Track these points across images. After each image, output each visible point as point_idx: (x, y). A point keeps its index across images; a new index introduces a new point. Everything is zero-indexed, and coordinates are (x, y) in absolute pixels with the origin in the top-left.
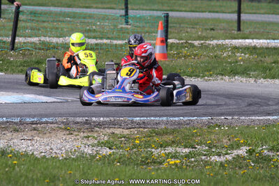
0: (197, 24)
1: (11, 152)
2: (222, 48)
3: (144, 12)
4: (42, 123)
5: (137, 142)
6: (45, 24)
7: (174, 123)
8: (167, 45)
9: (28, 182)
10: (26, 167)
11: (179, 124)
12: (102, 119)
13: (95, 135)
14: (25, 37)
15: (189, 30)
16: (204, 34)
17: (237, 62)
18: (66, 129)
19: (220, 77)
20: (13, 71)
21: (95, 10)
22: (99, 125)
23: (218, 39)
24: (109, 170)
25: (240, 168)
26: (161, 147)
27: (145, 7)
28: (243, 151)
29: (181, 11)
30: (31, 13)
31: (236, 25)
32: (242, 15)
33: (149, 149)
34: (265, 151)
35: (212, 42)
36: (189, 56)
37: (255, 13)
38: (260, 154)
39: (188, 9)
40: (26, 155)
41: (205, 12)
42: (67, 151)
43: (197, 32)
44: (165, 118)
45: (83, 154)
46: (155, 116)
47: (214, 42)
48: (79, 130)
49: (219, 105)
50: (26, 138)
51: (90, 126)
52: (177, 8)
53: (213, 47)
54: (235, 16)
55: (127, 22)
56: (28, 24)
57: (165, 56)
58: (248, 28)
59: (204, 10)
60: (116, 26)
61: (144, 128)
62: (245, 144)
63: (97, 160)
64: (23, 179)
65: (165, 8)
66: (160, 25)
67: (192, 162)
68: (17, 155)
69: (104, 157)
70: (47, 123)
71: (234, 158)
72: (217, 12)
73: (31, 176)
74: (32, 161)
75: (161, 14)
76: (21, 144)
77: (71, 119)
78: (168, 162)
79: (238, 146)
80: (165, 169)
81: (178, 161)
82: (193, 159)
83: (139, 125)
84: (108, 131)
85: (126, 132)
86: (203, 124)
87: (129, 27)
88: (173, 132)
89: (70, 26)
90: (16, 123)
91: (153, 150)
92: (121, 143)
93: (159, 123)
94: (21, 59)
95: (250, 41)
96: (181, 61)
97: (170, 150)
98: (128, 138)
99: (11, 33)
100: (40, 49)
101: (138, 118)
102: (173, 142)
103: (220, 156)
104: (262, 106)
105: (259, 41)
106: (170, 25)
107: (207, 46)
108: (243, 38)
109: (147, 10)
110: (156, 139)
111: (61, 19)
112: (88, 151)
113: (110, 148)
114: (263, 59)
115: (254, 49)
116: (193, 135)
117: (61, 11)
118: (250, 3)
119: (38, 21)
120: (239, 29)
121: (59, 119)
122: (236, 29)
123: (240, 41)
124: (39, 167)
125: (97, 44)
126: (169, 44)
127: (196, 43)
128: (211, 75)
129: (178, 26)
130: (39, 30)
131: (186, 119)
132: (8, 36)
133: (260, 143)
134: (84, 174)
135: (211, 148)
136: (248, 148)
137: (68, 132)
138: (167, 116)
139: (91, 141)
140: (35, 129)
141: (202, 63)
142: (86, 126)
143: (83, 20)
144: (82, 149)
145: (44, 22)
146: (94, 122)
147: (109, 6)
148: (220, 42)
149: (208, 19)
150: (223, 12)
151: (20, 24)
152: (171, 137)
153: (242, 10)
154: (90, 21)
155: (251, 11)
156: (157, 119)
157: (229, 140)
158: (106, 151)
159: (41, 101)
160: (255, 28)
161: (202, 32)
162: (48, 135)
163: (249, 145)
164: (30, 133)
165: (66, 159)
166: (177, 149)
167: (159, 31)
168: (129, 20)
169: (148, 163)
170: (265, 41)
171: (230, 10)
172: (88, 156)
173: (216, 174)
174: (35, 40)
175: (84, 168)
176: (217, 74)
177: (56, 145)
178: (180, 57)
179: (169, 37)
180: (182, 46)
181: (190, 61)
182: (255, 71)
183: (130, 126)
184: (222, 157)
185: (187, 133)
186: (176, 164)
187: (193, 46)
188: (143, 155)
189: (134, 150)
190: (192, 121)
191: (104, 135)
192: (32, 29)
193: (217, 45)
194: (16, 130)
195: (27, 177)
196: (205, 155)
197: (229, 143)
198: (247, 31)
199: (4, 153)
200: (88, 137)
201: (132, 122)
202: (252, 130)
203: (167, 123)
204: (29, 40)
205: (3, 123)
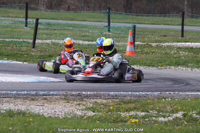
0: (155, 32)
1: (29, 113)
2: (170, 48)
3: (120, 24)
4: (49, 95)
5: (111, 108)
6: (55, 32)
7: (136, 96)
8: (134, 46)
10: (38, 123)
11: (139, 96)
12: (89, 93)
13: (84, 103)
14: (42, 39)
15: (150, 36)
16: (159, 39)
17: (180, 57)
18: (65, 99)
19: (169, 67)
20: (34, 62)
21: (89, 22)
22: (87, 97)
23: (169, 42)
24: (91, 126)
25: (177, 125)
26: (127, 111)
27: (121, 21)
28: (179, 115)
29: (145, 24)
30: (47, 24)
31: (181, 33)
32: (184, 27)
33: (119, 113)
34: (194, 115)
35: (164, 44)
36: (149, 53)
37: (193, 26)
38: (191, 116)
39: (149, 23)
40: (38, 115)
41: (161, 24)
42: (65, 113)
43: (155, 38)
44: (130, 93)
45: (75, 115)
46: (124, 91)
47: (167, 44)
48: (74, 100)
50: (39, 104)
51: (81, 98)
52: (143, 22)
53: (165, 48)
54: (180, 27)
55: (109, 31)
56: (45, 31)
57: (132, 53)
58: (188, 35)
59: (160, 23)
60: (102, 33)
61: (116, 99)
62: (181, 110)
63: (85, 119)
65: (135, 22)
66: (130, 32)
67: (146, 121)
68: (33, 115)
69: (89, 117)
70: (53, 95)
71: (174, 119)
72: (169, 25)
73: (40, 129)
74: (42, 120)
75: (131, 25)
76: (36, 108)
77: (69, 92)
78: (131, 121)
79: (177, 112)
82: (147, 119)
83: (113, 97)
84: (93, 100)
85: (104, 101)
86: (155, 97)
87: (111, 33)
88: (134, 102)
89: (72, 33)
90: (33, 95)
91: (121, 113)
92: (101, 108)
93: (126, 96)
94: (39, 54)
95: (190, 43)
96: (143, 56)
97: (132, 113)
98: (105, 105)
99: (32, 37)
101: (112, 93)
102: (135, 108)
103: (165, 117)
105: (195, 44)
107: (161, 47)
108: (185, 42)
110: (123, 106)
111: (66, 28)
112: (79, 113)
113: (93, 112)
114: (197, 56)
115: (191, 49)
116: (148, 104)
117: (66, 23)
118: (190, 19)
119: (51, 29)
120: (183, 36)
121: (61, 93)
122: (181, 36)
123: (183, 43)
125: (89, 45)
126: (136, 45)
127: (154, 44)
128: (162, 65)
129: (142, 33)
130: (52, 35)
131: (144, 93)
132: (31, 39)
133: (191, 109)
135: (159, 112)
136: (183, 113)
137: (66, 101)
138: (131, 91)
139: (82, 107)
140: (45, 99)
141: (157, 57)
142: (79, 97)
143: (80, 29)
144: (75, 112)
145: (55, 30)
146: (84, 95)
147: (97, 20)
148: (169, 44)
149: (163, 29)
150: (173, 25)
151: (39, 32)
152: (133, 105)
154: (85, 29)
156: (125, 93)
157: (171, 107)
158: (91, 114)
159: (51, 81)
160: (193, 35)
161: (158, 38)
162: (53, 103)
163: (184, 111)
164: (42, 101)
165: (64, 118)
166: (137, 113)
167: (129, 36)
169: (118, 121)
170: (199, 44)
171: (177, 24)
172: (79, 116)
173: (162, 129)
174: (49, 41)
175: (75, 124)
176: (166, 65)
177: (58, 109)
178: (143, 54)
179: (136, 40)
180: (145, 46)
181: (149, 56)
182: (191, 63)
183: (107, 97)
184: (166, 118)
185: (144, 103)
186: (135, 122)
187: (151, 46)
188: (114, 116)
189: (109, 113)
190: (147, 95)
191: (90, 103)
192: (47, 34)
193: (167, 46)
194: (33, 100)
195: (38, 129)
196: (155, 117)
197: (171, 109)
198: (188, 37)
199: (24, 114)
200: (79, 104)
201: (109, 95)
202: (186, 101)
203: (131, 96)
204: (45, 41)
205: (24, 95)
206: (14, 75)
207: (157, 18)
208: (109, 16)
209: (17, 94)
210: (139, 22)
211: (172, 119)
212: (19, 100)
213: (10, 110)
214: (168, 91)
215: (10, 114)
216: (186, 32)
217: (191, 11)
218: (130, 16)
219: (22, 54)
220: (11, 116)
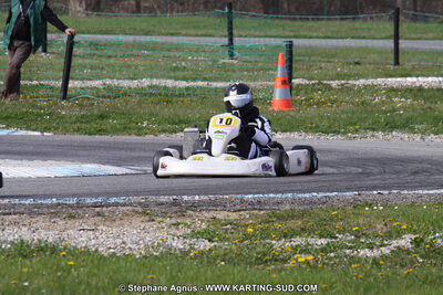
0: (334, 56)
1: (65, 249)
2: (373, 90)
3: (257, 39)
4: (108, 205)
5: (250, 230)
6: (112, 61)
7: (304, 202)
8: (291, 88)
9: (91, 292)
10: (87, 270)
11: (311, 203)
12: (197, 197)
13: (188, 221)
14: (83, 79)
15: (323, 65)
16: (346, 71)
17: (394, 110)
18: (145, 213)
19: (371, 133)
20: (66, 131)
21: (185, 38)
22: (194, 206)
23: (366, 77)
24: (209, 273)
25: (402, 266)
26: (285, 236)
27: (257, 33)
28: (405, 241)
29: (310, 38)
30: (91, 44)
31: (392, 56)
32: (400, 41)
33: (268, 241)
34: (439, 241)
35: (357, 83)
36: (325, 103)
37: (419, 39)
38: (431, 244)
39: (321, 35)
40: (87, 252)
41: (347, 38)
42: (146, 246)
43: (335, 68)
44: (289, 195)
45: (170, 249)
46: (276, 192)
47: (362, 82)
48: (164, 215)
49: (369, 174)
50: (86, 227)
51: (180, 209)
52: (306, 33)
53: (360, 90)
54: (390, 44)
55: (232, 56)
56: (87, 61)
57: (288, 103)
58: (409, 61)
59: (344, 35)
60: (215, 61)
61: (260, 210)
62: (409, 231)
63: (191, 258)
64: (83, 287)
65: (287, 33)
66: (280, 57)
67: (331, 259)
68: (74, 253)
69: (202, 253)
70: (116, 204)
71: (392, 251)
72: (364, 38)
73: (94, 283)
74: (96, 262)
75: (281, 42)
76: (81, 236)
77: (152, 198)
78: (296, 260)
79: (399, 234)
80: (292, 269)
81: (310, 258)
82: (332, 255)
83: (252, 205)
84: (206, 215)
85: (234, 216)
86: (347, 202)
87: (235, 62)
88: (302, 215)
89: (148, 63)
90: (71, 206)
91: (274, 242)
92: (226, 232)
93: (282, 203)
94: (77, 112)
95: (414, 79)
96: (312, 111)
97: (298, 241)
98: (236, 225)
99: (61, 74)
100: (104, 97)
101: (250, 196)
102: (303, 229)
103: (372, 248)
104: (432, 174)
105: (426, 79)
106: (294, 58)
107: (351, 89)
108: (402, 76)
109: (261, 37)
110: (277, 225)
111: (135, 52)
112: (178, 244)
113: (210, 241)
114: (432, 106)
115: (419, 92)
116: (332, 219)
117: (135, 41)
118: (413, 24)
119: (101, 56)
120: (397, 62)
121: (134, 199)
122: (392, 62)
123: (399, 79)
124: (106, 270)
125: (188, 89)
126: (294, 86)
127: (334, 84)
128: (357, 131)
129: (307, 59)
130: (102, 68)
131: (321, 195)
132: (57, 80)
133: (431, 228)
134: (173, 278)
135: (359, 237)
136: (413, 237)
137: (147, 218)
138: (292, 191)
139: (182, 231)
140: (99, 214)
141: (343, 112)
142: (175, 209)
143: (167, 53)
144: (169, 242)
145: (110, 57)
146: (186, 202)
147: (204, 32)
148: (370, 81)
149: (350, 49)
150: (374, 38)
151: (75, 61)
152: (300, 222)
153: (400, 34)
154: (177, 54)
155: (413, 36)
156: (279, 195)
157: (386, 225)
158: (204, 245)
159: (107, 173)
160: (421, 60)
161: (342, 67)
163: (415, 232)
164: (92, 220)
165: (145, 257)
166: (309, 239)
167: (280, 67)
168: (235, 52)
169: (266, 261)
170: (435, 79)
171: (383, 35)
172: (178, 252)
173: (368, 275)
174: (97, 83)
175: (171, 269)
176: (366, 129)
177: (130, 237)
178: (310, 105)
179: (294, 75)
180: (314, 88)
181: (327, 111)
182: (422, 123)
183: (238, 207)
184: (375, 251)
185: (323, 216)
186: (307, 262)
187: (329, 88)
188: (258, 250)
189: (246, 242)
190: (329, 198)
191: (200, 221)
192: (92, 68)
193: (365, 87)
194: (72, 217)
195: (88, 284)
196: (350, 248)
197: (385, 230)
198: (408, 65)
199: (54, 250)
200: (177, 225)
201: (242, 201)
202: (419, 209)
203: (293, 202)
204: (89, 83)
205: (52, 206)
206: (25, 162)
207: (338, 22)
208: (230, 23)
209: (36, 206)
210: (297, 34)
211: (388, 251)
212: (40, 218)
213: (22, 241)
214: (374, 188)
215: (22, 251)
216: (404, 53)
217: (411, 7)
218: (277, 22)
219: (39, 115)
220: (25, 256)
